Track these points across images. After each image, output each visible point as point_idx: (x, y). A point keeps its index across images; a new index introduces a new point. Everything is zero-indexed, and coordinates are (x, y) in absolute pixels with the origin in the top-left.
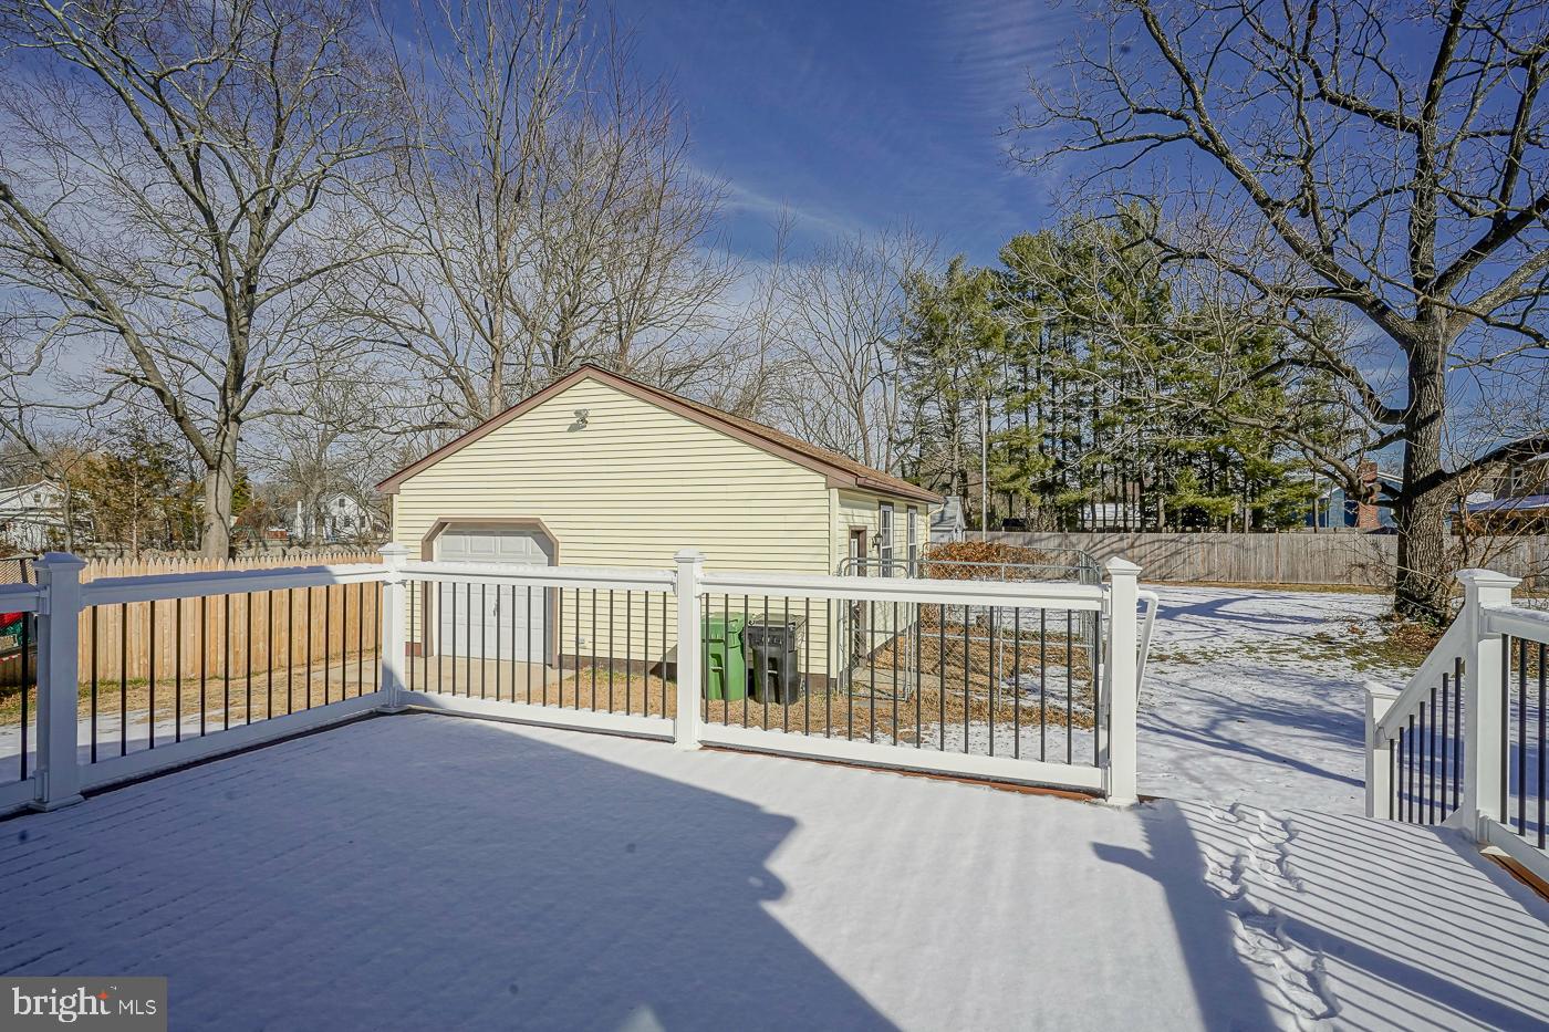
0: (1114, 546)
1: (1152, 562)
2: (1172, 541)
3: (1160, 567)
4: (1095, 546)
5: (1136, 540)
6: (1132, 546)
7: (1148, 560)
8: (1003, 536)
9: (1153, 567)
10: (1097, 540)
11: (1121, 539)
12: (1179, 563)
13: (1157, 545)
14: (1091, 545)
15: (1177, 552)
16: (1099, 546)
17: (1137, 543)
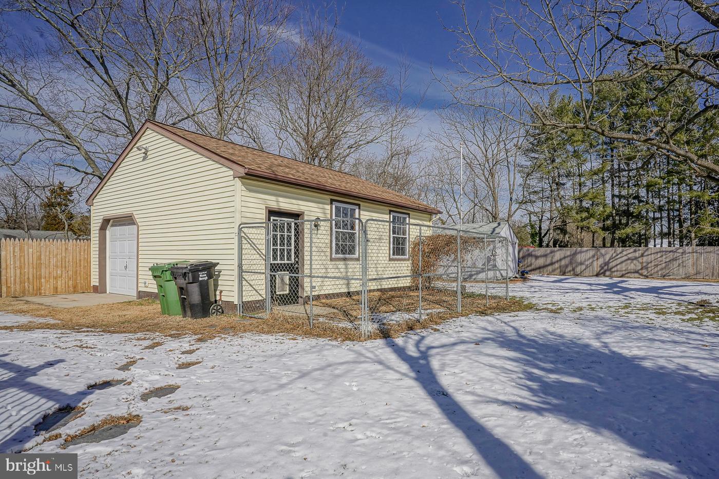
0: (630, 256)
1: (657, 266)
2: (670, 252)
3: (662, 269)
4: (617, 255)
5: (645, 251)
6: (642, 255)
7: (653, 264)
8: (558, 250)
9: (656, 269)
10: (618, 252)
11: (635, 251)
12: (675, 266)
13: (659, 255)
14: (614, 255)
15: (675, 259)
16: (619, 256)
17: (646, 254)
